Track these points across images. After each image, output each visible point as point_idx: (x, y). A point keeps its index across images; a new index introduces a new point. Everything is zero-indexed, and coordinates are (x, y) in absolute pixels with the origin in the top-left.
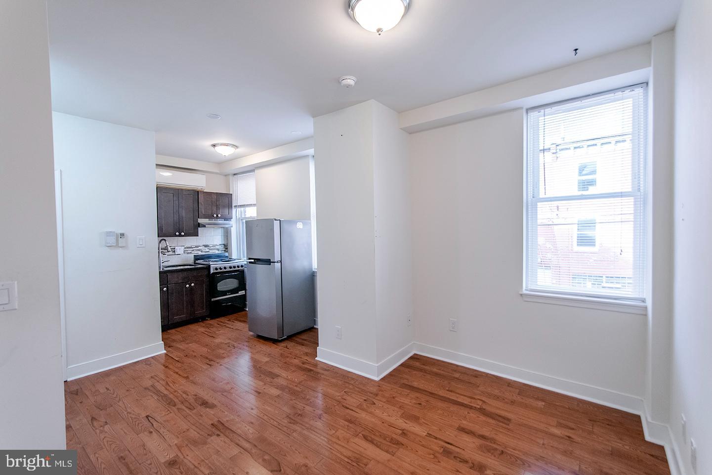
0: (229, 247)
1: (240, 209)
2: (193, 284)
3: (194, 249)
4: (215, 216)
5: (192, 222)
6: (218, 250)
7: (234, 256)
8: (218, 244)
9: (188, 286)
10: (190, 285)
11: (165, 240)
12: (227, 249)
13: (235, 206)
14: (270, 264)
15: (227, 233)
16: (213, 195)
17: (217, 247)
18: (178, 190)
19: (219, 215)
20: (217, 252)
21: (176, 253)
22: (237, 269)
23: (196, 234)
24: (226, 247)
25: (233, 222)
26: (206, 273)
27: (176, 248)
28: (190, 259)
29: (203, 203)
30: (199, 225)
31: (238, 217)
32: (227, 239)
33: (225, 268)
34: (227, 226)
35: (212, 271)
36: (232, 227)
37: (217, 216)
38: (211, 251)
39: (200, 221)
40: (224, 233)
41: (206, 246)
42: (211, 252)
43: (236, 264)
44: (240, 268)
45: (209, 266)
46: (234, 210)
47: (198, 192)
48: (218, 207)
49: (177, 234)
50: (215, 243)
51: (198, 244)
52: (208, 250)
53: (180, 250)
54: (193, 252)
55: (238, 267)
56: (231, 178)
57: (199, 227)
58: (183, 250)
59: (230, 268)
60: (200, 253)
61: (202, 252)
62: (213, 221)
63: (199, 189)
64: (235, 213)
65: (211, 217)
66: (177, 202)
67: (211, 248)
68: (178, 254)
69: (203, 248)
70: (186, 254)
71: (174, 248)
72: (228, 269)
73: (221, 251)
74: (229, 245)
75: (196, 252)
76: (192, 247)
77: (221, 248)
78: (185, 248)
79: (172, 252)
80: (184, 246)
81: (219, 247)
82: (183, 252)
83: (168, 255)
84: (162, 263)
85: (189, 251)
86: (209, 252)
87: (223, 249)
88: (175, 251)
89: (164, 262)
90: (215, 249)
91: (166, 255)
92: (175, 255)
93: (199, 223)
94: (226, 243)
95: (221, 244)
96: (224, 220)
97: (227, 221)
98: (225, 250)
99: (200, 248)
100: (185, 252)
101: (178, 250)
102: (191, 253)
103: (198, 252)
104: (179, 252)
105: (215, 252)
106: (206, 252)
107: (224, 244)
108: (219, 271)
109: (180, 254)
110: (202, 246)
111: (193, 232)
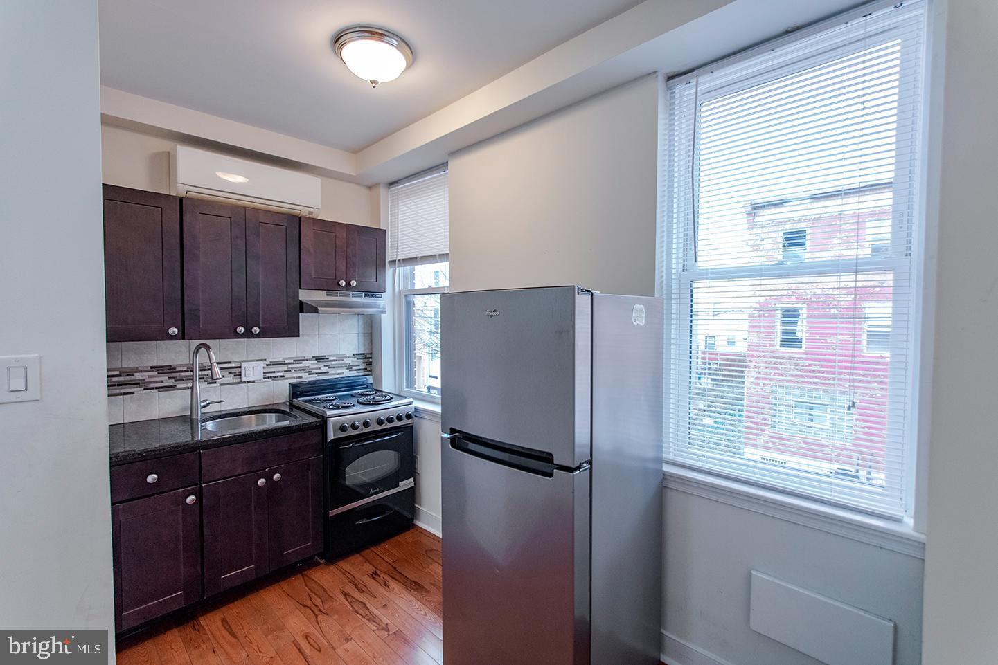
0: (374, 361)
1: (401, 269)
2: (277, 476)
3: (290, 366)
4: (343, 283)
5: (284, 298)
6: (350, 368)
7: (388, 385)
8: (350, 353)
9: (261, 481)
10: (269, 477)
11: (207, 347)
12: (370, 364)
13: (390, 262)
14: (550, 475)
15: (371, 327)
16: (338, 229)
17: (347, 361)
18: (245, 208)
19: (354, 283)
20: (347, 373)
21: (244, 379)
22: (396, 424)
23: (293, 331)
24: (369, 360)
25: (385, 301)
26: (316, 439)
27: (244, 365)
28: (280, 391)
29: (312, 251)
30: (302, 307)
31: (397, 290)
32: (372, 341)
33: (366, 424)
34: (371, 311)
35: (331, 436)
36: (384, 312)
37: (348, 284)
38: (332, 371)
39: (304, 296)
40: (364, 328)
41: (320, 359)
42: (334, 374)
43: (393, 413)
44: (405, 422)
45: (324, 420)
46: (389, 272)
47: (300, 218)
48: (350, 265)
49: (241, 330)
50: (343, 352)
51: (300, 355)
52: (324, 369)
53: (253, 371)
54: (287, 375)
55: (399, 419)
56: (382, 191)
57: (302, 311)
58: (262, 371)
59: (380, 422)
60: (306, 378)
61: (310, 373)
62: (338, 298)
63: (304, 212)
64: (392, 278)
65: (332, 286)
66: (241, 243)
67: (333, 363)
68: (248, 382)
69: (312, 364)
70: (270, 379)
71: (238, 365)
72: (375, 427)
73: (356, 370)
74: (375, 355)
75: (295, 375)
76: (287, 361)
77: (357, 364)
78: (267, 365)
79: (233, 375)
80: (265, 360)
81: (352, 361)
82: (263, 374)
83: (221, 385)
84: (203, 407)
85: (279, 372)
86: (328, 372)
87: (363, 366)
88: (240, 372)
89: (207, 405)
90: (342, 367)
91: (218, 385)
92: (241, 382)
93: (301, 303)
94: (368, 352)
95: (357, 353)
96: (365, 296)
97: (373, 298)
98: (366, 369)
99: (305, 364)
100: (268, 375)
101: (247, 370)
102: (283, 376)
103: (300, 375)
104: (252, 375)
105: (343, 373)
106: (320, 373)
107: (363, 354)
108: (351, 432)
109: (253, 382)
110: (310, 360)
111: (286, 324)
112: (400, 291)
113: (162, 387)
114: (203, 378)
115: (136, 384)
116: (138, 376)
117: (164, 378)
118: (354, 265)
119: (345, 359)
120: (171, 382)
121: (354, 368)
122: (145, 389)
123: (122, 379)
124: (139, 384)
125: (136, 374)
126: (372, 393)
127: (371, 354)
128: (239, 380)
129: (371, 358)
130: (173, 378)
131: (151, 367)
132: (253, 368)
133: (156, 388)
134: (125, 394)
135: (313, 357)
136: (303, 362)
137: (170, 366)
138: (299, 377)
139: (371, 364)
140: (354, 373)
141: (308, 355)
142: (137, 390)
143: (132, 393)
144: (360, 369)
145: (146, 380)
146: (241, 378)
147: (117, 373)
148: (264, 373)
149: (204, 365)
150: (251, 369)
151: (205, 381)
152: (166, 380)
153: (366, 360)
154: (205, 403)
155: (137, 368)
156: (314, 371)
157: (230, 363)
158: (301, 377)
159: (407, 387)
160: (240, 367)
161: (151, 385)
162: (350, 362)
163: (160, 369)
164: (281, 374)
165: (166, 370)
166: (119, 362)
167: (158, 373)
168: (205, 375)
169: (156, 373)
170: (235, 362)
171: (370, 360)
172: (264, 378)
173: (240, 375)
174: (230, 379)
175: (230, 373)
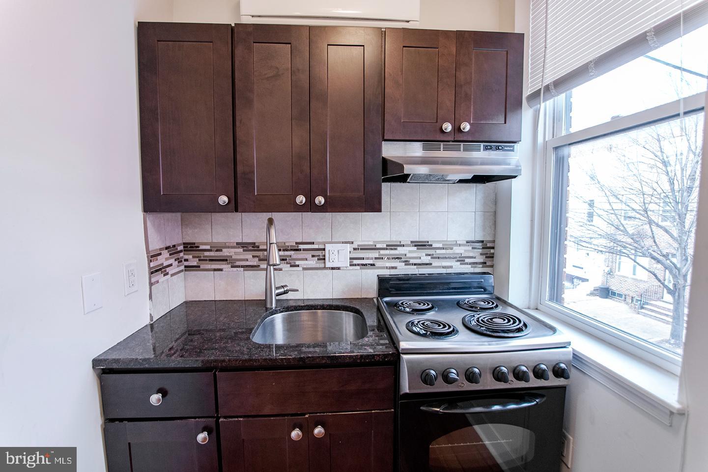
0: (498, 252)
2: (319, 430)
3: (382, 252)
4: (448, 127)
5: (360, 154)
6: (461, 260)
8: (462, 239)
9: (297, 434)
10: (308, 429)
12: (491, 257)
15: (496, 202)
16: (441, 40)
17: (458, 250)
18: (309, 27)
19: (466, 127)
20: (457, 268)
21: (328, 265)
23: (373, 204)
24: (490, 251)
25: (519, 156)
26: (384, 383)
27: (328, 247)
28: (367, 283)
31: (540, 140)
32: (496, 224)
33: (471, 377)
35: (405, 387)
37: (457, 129)
38: (436, 263)
39: (391, 151)
40: (485, 204)
41: (421, 245)
42: (438, 268)
44: (553, 381)
45: (397, 354)
48: (460, 96)
49: (301, 199)
50: (452, 237)
51: (395, 239)
52: (427, 260)
53: (338, 255)
54: (379, 263)
57: (385, 177)
58: (349, 256)
59: (498, 376)
60: (402, 269)
61: (407, 263)
62: (440, 152)
65: (431, 134)
66: (304, 78)
67: (438, 251)
68: (333, 268)
69: (410, 252)
70: (358, 267)
71: (322, 247)
72: (488, 383)
73: (470, 264)
74: (499, 245)
75: (388, 264)
76: (378, 246)
77: (471, 254)
78: (355, 249)
79: (316, 258)
80: (352, 243)
81: (465, 251)
82: (349, 260)
83: (304, 269)
84: (278, 295)
85: (368, 259)
86: (431, 264)
87: (480, 259)
88: (324, 256)
89: (285, 292)
90: (450, 258)
91: (300, 269)
92: (325, 268)
93: (385, 161)
94: (489, 238)
95: (473, 239)
96: (486, 148)
97: (498, 152)
98: (485, 263)
99: (400, 251)
100: (355, 262)
101: (331, 253)
102: (373, 265)
103: (393, 265)
104: (336, 260)
105: (451, 267)
106: (419, 264)
107: (482, 242)
108: (441, 387)
109: (339, 268)
110: (408, 246)
111: (362, 194)
112: (545, 143)
113: (247, 266)
114: (286, 260)
115: (224, 260)
116: (226, 252)
117: (249, 256)
118: (467, 97)
119: (455, 248)
120: (255, 262)
121: (467, 260)
122: (232, 267)
123: (212, 254)
124: (226, 260)
125: (224, 250)
126: (490, 306)
127: (494, 242)
128: (322, 265)
129: (493, 248)
130: (257, 256)
131: (237, 243)
132: (338, 251)
133: (242, 267)
134: (215, 270)
135: (412, 242)
136: (399, 248)
137: (254, 243)
138: (393, 268)
139: (493, 257)
140: (467, 269)
141: (406, 240)
142: (225, 267)
143: (221, 270)
144: (476, 263)
145: (233, 257)
146: (325, 263)
147: (208, 247)
148: (351, 259)
149: (287, 244)
150: (336, 253)
151: (287, 263)
152: (249, 258)
153: (486, 251)
154: (282, 290)
155: (225, 243)
156: (412, 261)
157: (313, 243)
158: (396, 268)
159: (551, 299)
160: (324, 249)
161: (238, 263)
162: (462, 251)
163: (244, 246)
164: (371, 262)
165: (251, 248)
166: (210, 236)
167: (244, 251)
168: (287, 256)
169: (241, 250)
170: (319, 243)
171: (492, 251)
172: (351, 265)
173: (324, 259)
174: (313, 262)
175: (313, 256)
